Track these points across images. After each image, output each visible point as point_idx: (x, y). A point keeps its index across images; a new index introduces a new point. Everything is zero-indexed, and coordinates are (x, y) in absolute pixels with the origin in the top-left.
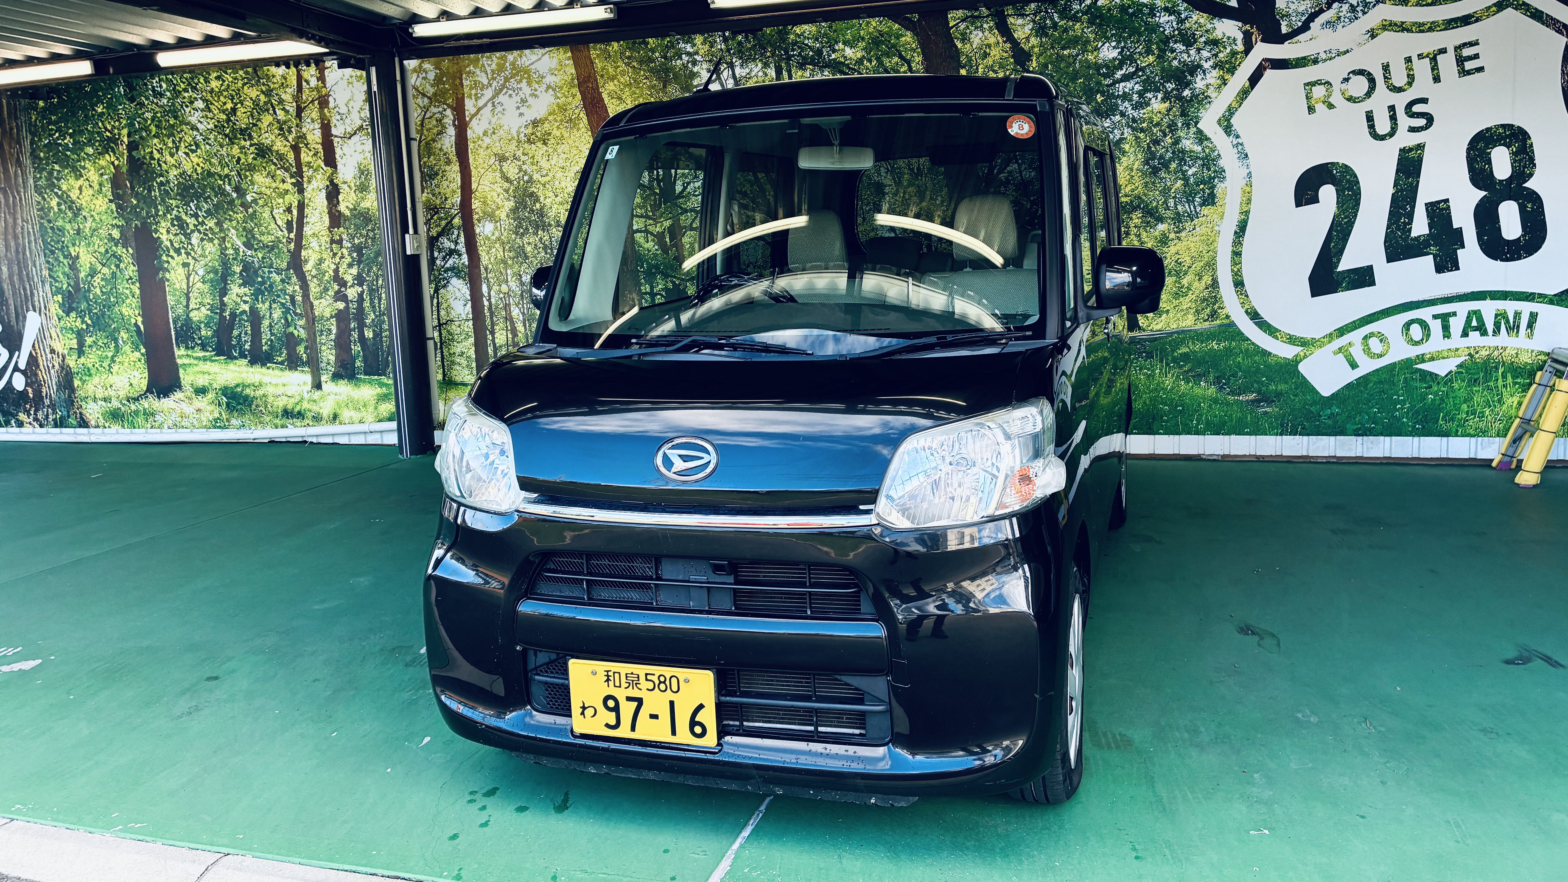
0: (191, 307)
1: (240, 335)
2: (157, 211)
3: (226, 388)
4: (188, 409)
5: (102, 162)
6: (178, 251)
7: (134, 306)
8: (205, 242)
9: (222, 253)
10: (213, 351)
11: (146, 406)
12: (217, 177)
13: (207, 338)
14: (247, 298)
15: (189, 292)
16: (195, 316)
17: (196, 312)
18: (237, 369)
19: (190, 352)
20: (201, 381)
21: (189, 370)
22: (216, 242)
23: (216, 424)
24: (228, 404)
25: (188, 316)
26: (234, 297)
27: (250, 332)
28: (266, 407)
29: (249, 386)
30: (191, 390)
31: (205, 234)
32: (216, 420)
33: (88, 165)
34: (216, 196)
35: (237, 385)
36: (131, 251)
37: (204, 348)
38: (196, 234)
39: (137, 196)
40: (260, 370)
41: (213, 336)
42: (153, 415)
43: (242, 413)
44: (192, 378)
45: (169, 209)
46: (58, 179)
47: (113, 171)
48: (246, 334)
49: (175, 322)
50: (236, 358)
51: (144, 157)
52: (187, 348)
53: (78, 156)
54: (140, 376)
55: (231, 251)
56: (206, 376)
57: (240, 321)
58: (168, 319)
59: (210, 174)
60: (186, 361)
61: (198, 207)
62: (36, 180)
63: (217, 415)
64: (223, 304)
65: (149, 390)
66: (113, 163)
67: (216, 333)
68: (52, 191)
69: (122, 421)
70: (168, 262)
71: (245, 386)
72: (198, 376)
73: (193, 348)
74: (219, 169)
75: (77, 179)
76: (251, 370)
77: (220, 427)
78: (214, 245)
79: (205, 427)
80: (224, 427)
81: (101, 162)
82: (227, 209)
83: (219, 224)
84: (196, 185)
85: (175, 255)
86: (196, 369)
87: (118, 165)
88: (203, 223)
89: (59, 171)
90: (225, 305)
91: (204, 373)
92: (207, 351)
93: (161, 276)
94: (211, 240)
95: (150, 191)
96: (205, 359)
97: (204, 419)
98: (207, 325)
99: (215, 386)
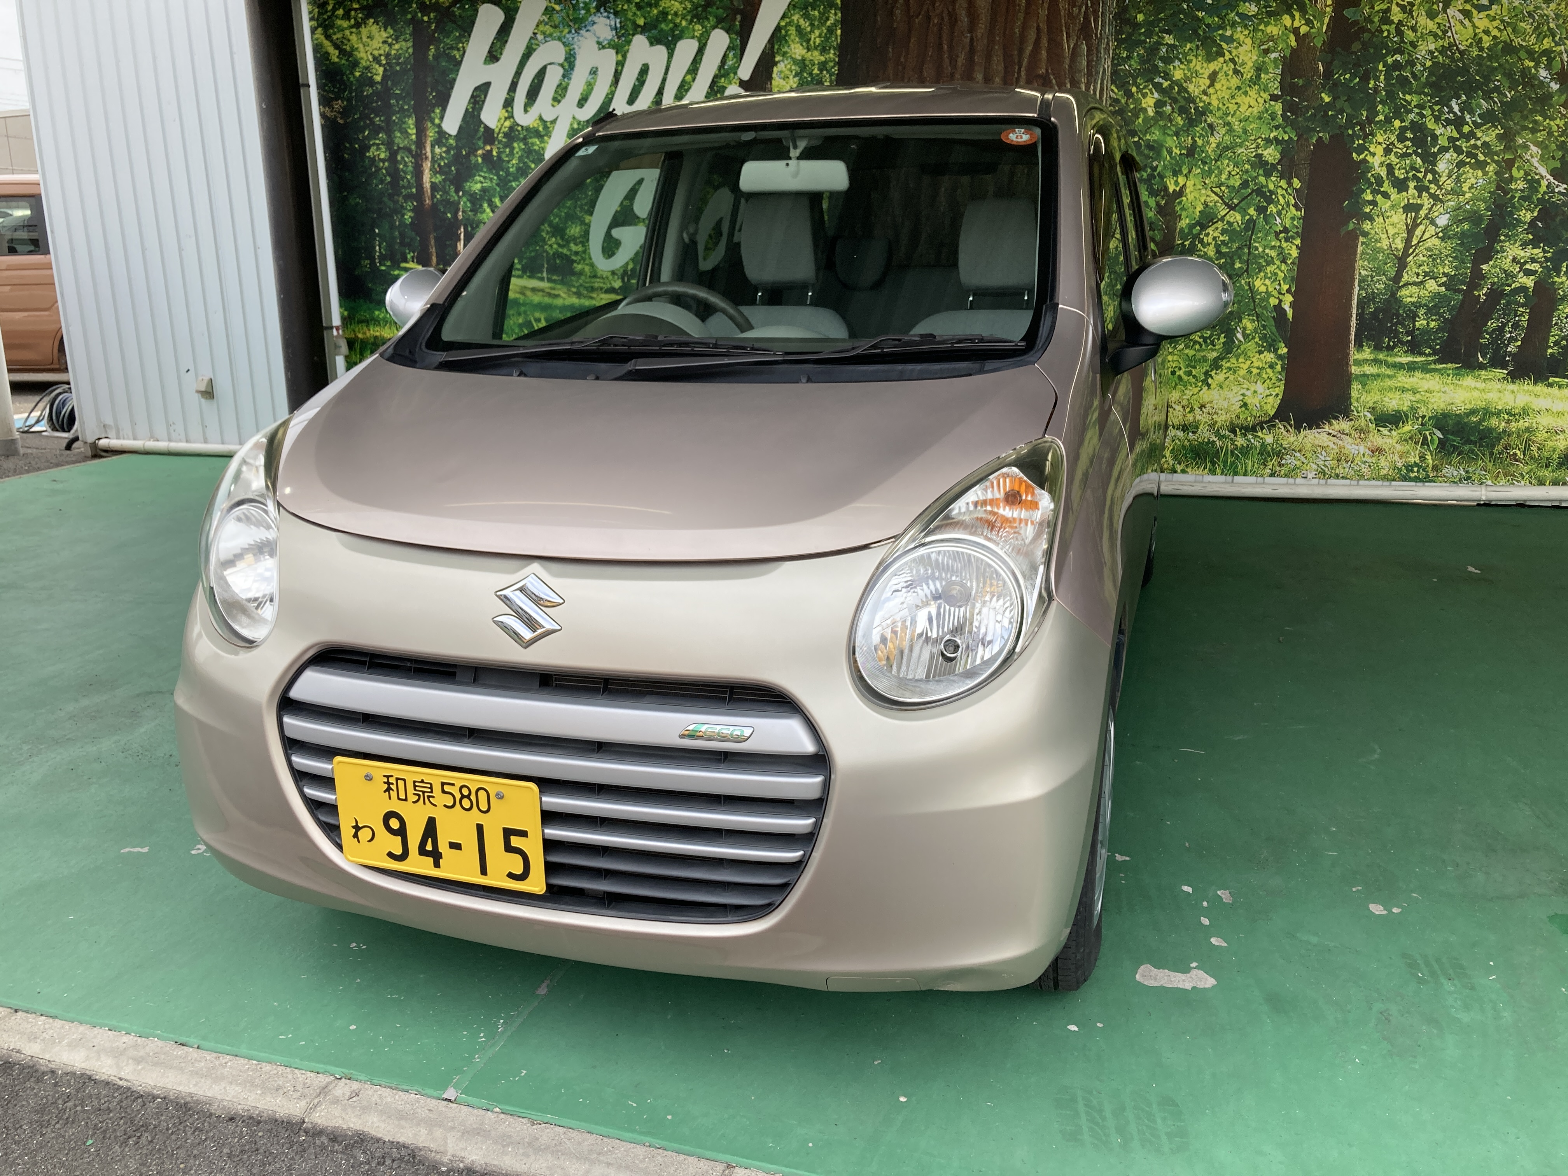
0: (1405, 278)
1: (1501, 329)
2: (1373, 113)
3: (1445, 416)
4: (1352, 447)
5: (1273, 30)
6: (1400, 186)
7: (1281, 275)
8: (1467, 168)
9: (1498, 187)
10: (1434, 354)
11: (1269, 439)
12: (1523, 54)
13: (1426, 331)
14: (1535, 267)
15: (1406, 254)
16: (1408, 295)
17: (1414, 289)
18: (1480, 385)
19: (1381, 356)
20: (1393, 403)
21: (1375, 385)
22: (1491, 168)
23: (1406, 474)
24: (1442, 443)
25: (1393, 295)
26: (1506, 264)
27: (1525, 324)
28: (1527, 448)
29: (1498, 413)
30: (1369, 416)
31: (1469, 155)
32: (1409, 468)
33: (1240, 34)
34: (1510, 89)
35: (1473, 412)
36: (1296, 183)
37: (1414, 348)
38: (1451, 155)
39: (1334, 88)
40: (1531, 387)
41: (1440, 329)
42: (1279, 454)
43: (1469, 457)
44: (1377, 398)
45: (1398, 112)
46: (1167, 60)
47: (1294, 43)
48: (1516, 326)
49: (1361, 304)
50: (1482, 367)
51: (1369, 20)
52: (1378, 348)
53: (1222, 18)
54: (1268, 392)
55: (1521, 185)
56: (1409, 396)
57: (1508, 303)
58: (1350, 299)
59: (1509, 49)
60: (1368, 370)
61: (1466, 107)
62: (1117, 61)
63: (1414, 458)
64: (1477, 277)
65: (1281, 414)
66: (1296, 31)
67: (1449, 325)
68: (1151, 80)
69: (1213, 463)
70: (1374, 203)
71: (1488, 413)
72: (1391, 395)
73: (1389, 348)
74: (1533, 39)
75: (1210, 58)
76: (1512, 387)
77: (1416, 480)
78: (1485, 173)
79: (1385, 478)
80: (1427, 479)
81: (1269, 29)
82: (1533, 111)
83: (1507, 138)
84: (1473, 69)
85: (1392, 192)
86: (1389, 383)
87: (1307, 35)
88: (1471, 135)
89: (1172, 47)
90: (1483, 277)
91: (1403, 390)
92: (1421, 354)
93: (1351, 226)
94: (1481, 165)
95: (1365, 79)
96: (1411, 368)
97: (1383, 463)
98: (1431, 311)
99: (1422, 411)
